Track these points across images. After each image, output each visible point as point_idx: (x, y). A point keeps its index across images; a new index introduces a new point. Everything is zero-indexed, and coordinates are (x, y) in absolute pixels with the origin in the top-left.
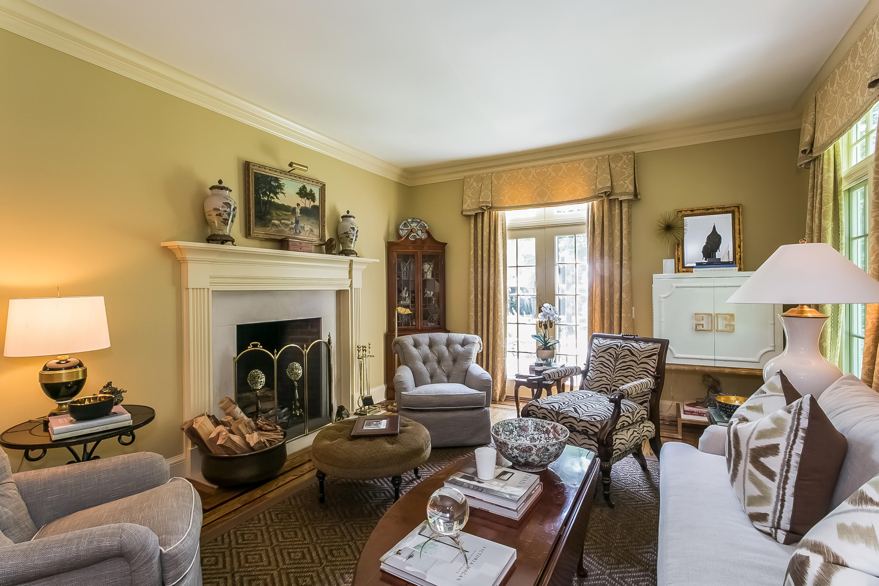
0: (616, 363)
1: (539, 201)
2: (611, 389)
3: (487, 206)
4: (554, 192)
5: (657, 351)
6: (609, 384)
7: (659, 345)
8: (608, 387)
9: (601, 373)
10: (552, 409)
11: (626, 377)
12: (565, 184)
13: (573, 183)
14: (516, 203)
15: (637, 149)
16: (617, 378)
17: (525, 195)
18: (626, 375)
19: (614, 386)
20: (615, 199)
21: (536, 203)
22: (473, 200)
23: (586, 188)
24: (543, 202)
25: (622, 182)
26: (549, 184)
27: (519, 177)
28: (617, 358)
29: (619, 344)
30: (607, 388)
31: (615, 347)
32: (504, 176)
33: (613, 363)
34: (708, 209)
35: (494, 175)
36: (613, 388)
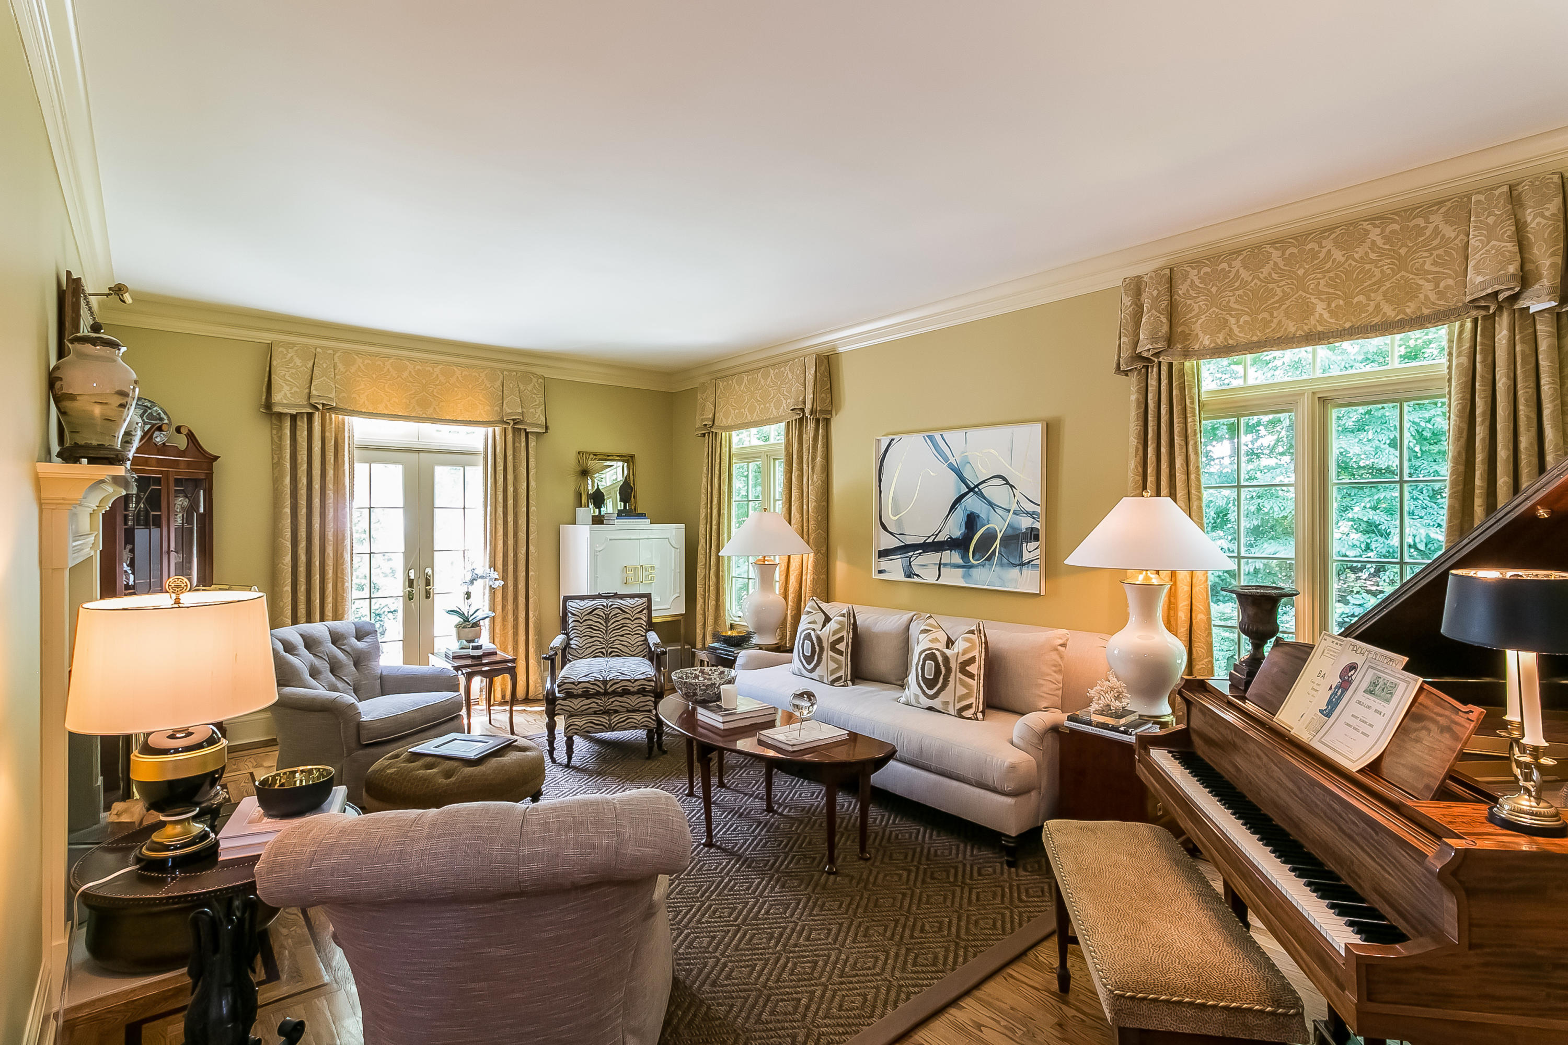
0: (607, 624)
1: (419, 412)
2: (607, 652)
3: (323, 404)
4: (443, 404)
5: (645, 605)
6: (604, 648)
7: (645, 600)
8: (604, 650)
9: (592, 637)
10: (595, 680)
11: (622, 636)
12: (459, 397)
13: (470, 397)
14: (381, 409)
15: (548, 374)
16: (612, 639)
17: (396, 400)
18: (620, 634)
19: (610, 647)
20: (520, 429)
21: (413, 414)
22: (295, 389)
23: (489, 408)
24: (424, 416)
25: (533, 410)
26: (435, 390)
27: (385, 370)
28: (607, 618)
29: (605, 604)
30: (602, 653)
31: (601, 607)
32: (359, 361)
33: (604, 624)
34: (608, 456)
35: (337, 355)
36: (610, 650)
